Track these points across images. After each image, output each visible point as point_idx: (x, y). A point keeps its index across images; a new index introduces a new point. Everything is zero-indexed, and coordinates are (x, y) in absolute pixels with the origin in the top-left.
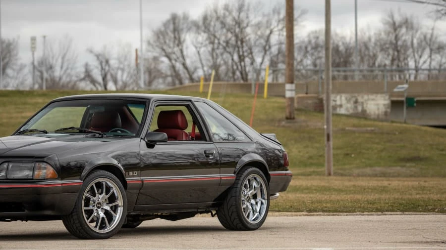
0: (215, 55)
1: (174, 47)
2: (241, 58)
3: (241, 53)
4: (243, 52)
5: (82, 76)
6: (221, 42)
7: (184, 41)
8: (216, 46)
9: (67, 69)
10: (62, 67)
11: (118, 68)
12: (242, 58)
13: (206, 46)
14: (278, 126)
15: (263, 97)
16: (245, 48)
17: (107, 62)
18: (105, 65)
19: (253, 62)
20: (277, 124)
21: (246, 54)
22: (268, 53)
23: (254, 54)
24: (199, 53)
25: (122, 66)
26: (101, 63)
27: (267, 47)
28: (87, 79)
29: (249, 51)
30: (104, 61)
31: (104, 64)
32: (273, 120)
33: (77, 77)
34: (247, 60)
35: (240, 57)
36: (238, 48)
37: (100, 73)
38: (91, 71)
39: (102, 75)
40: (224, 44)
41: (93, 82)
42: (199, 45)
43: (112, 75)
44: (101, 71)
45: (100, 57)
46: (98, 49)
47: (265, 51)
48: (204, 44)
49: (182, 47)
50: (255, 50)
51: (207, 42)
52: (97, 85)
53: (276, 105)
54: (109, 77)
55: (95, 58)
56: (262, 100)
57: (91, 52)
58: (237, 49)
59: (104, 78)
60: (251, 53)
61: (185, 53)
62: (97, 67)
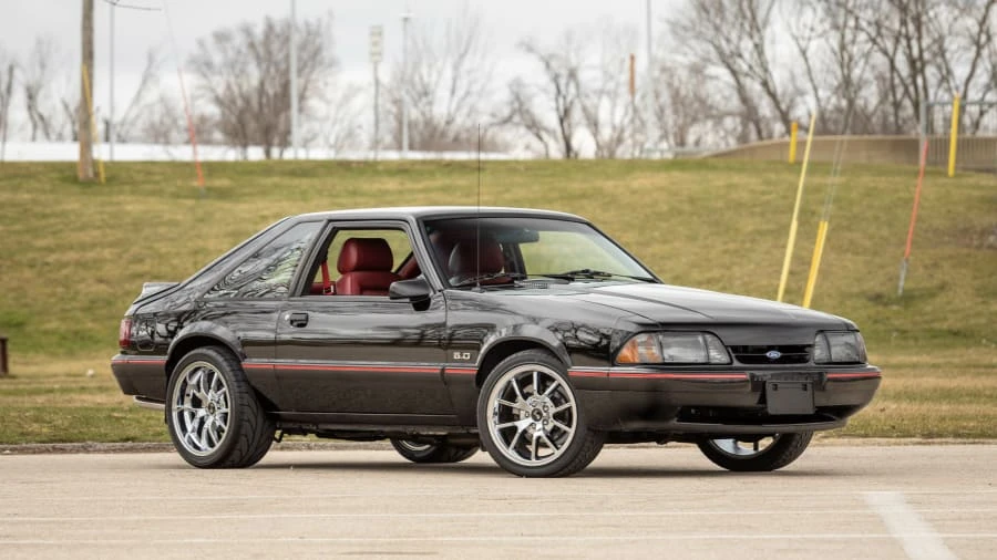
0: (846, 57)
1: (740, 38)
2: (917, 66)
3: (915, 52)
4: (921, 51)
5: (506, 112)
6: (864, 24)
7: (766, 22)
8: (849, 36)
9: (468, 93)
10: (453, 92)
11: (601, 93)
12: (918, 64)
13: (824, 34)
14: (979, 247)
15: (945, 174)
16: (926, 42)
17: (572, 75)
18: (567, 85)
19: (946, 77)
20: (976, 243)
21: (927, 56)
22: (985, 52)
23: (948, 55)
24: (804, 53)
25: (611, 86)
26: (556, 79)
27: (983, 38)
28: (517, 119)
29: (935, 48)
30: (564, 73)
31: (563, 82)
32: (965, 231)
33: (493, 115)
34: (931, 72)
35: (912, 62)
36: (909, 39)
37: (553, 104)
38: (530, 99)
39: (558, 109)
40: (872, 31)
41: (534, 126)
42: (807, 33)
43: (584, 109)
44: (557, 100)
45: (554, 64)
46: (549, 41)
47: (979, 47)
48: (819, 29)
49: (761, 38)
50: (952, 45)
51: (827, 25)
52: (544, 135)
53: (976, 193)
54: (577, 114)
55: (542, 66)
56: (942, 180)
57: (530, 49)
58: (904, 42)
59: (564, 117)
60: (942, 52)
61: (768, 53)
62: (545, 91)
